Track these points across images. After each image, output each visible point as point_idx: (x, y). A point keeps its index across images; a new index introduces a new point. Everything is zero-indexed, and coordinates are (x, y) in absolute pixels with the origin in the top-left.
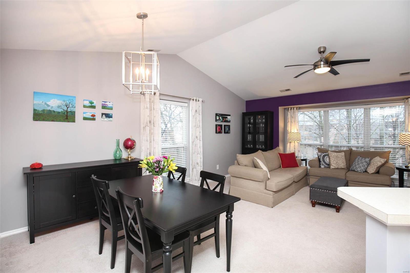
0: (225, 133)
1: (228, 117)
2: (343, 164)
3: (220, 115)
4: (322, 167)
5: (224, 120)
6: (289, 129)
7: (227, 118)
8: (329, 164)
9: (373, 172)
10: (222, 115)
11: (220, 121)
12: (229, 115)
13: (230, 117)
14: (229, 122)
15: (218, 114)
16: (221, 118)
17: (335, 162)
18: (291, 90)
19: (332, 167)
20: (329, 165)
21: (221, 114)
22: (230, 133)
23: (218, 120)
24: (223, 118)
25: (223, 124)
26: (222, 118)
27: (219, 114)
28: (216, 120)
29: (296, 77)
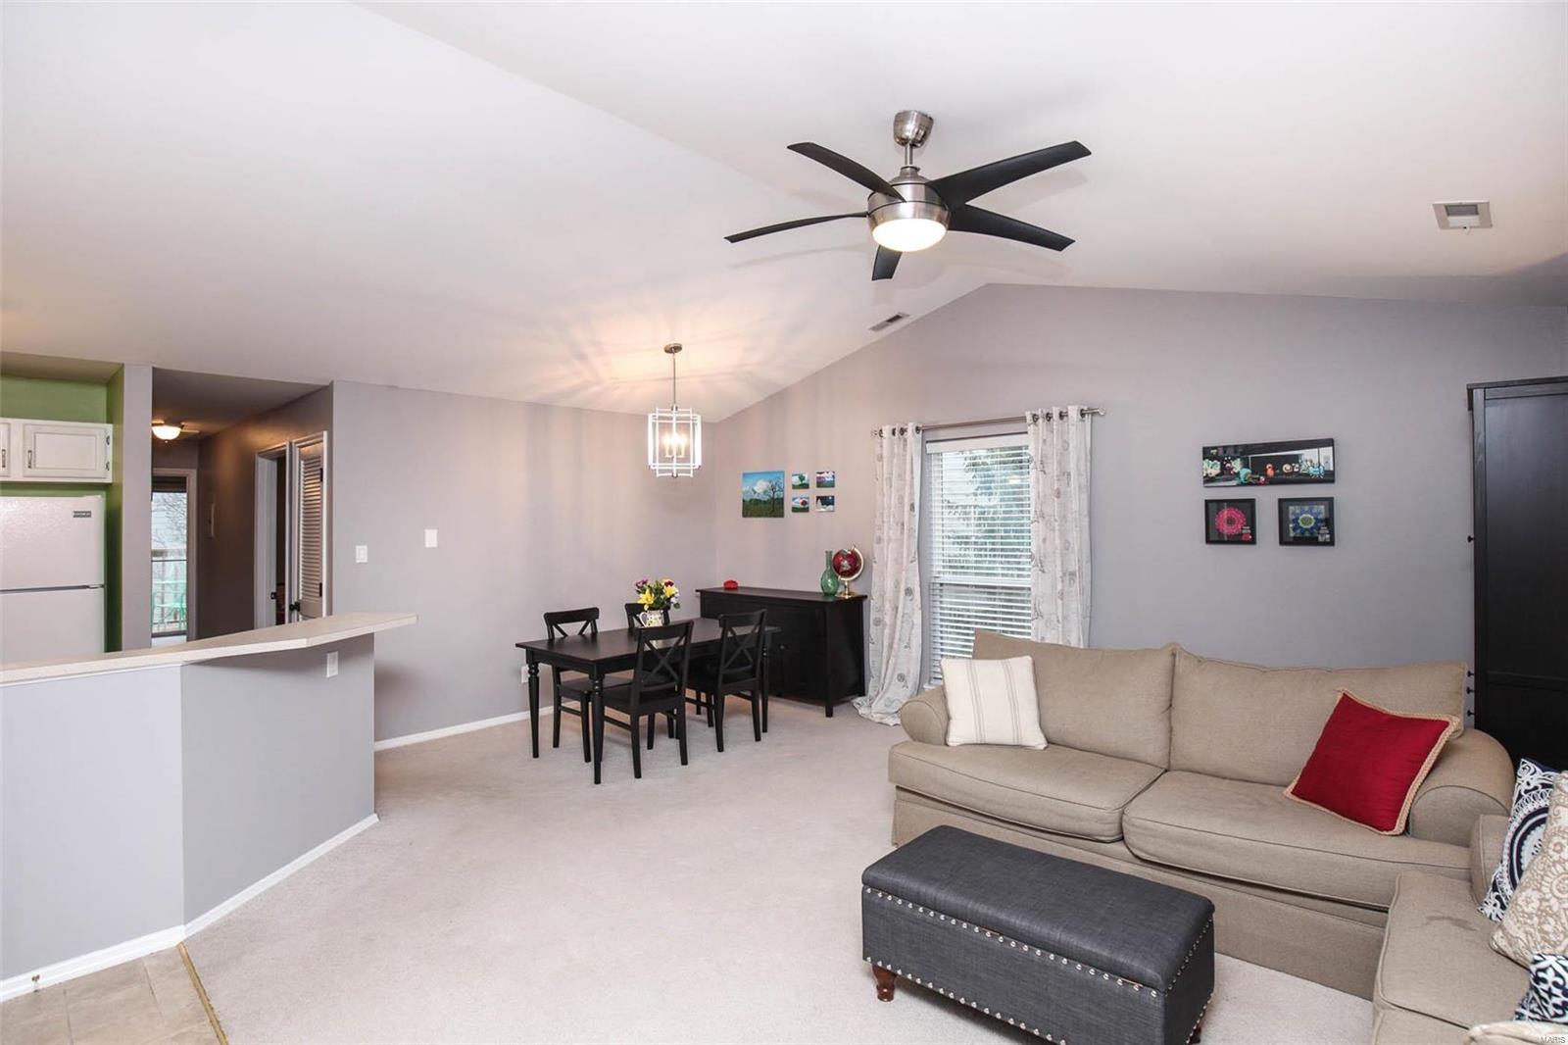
1: (1308, 455)
3: (1230, 451)
5: (1270, 472)
7: (1295, 459)
10: (1244, 451)
11: (1227, 480)
12: (1328, 443)
13: (1327, 451)
14: (1327, 478)
15: (1214, 447)
16: (1237, 465)
21: (1235, 447)
23: (1212, 479)
25: (1267, 499)
26: (1246, 466)
27: (1226, 447)
28: (1207, 480)
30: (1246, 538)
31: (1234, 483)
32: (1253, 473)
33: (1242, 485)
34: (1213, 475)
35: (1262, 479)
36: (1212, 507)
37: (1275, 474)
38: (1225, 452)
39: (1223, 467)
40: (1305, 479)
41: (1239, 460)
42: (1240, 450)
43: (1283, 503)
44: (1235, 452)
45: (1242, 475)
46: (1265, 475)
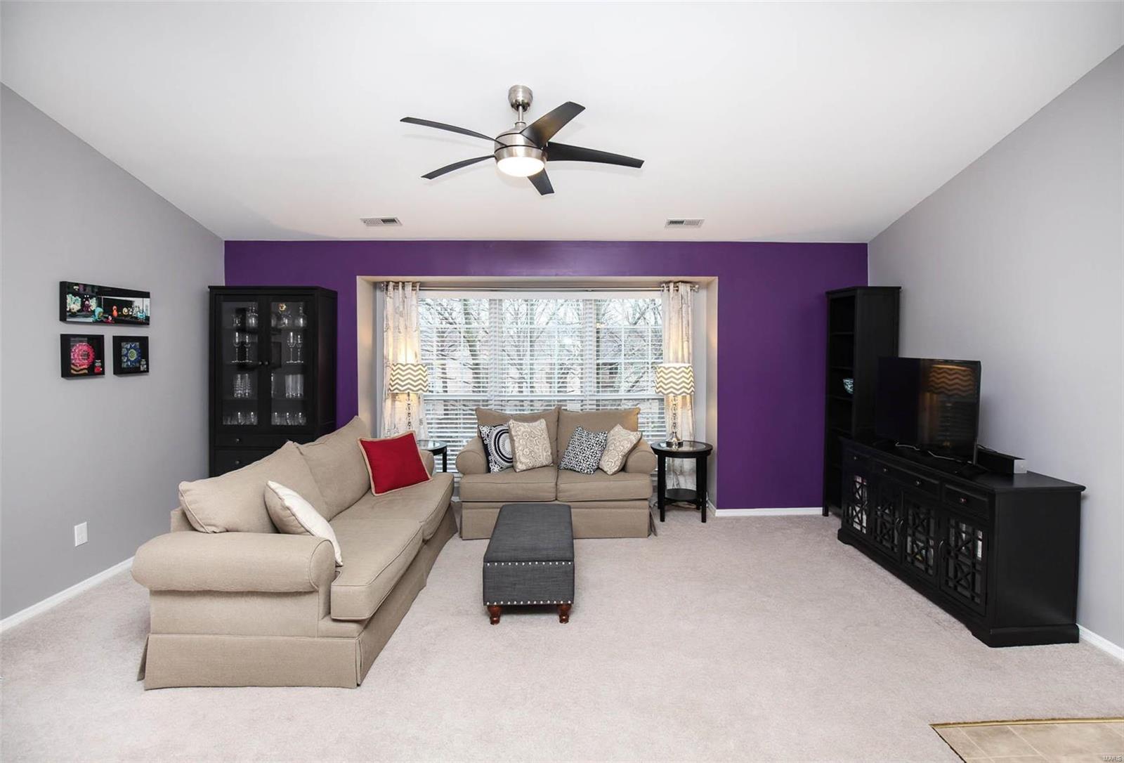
0: (120, 370)
1: (137, 302)
2: (545, 454)
3: (88, 289)
4: (495, 468)
5: (115, 313)
6: (389, 351)
7: (129, 304)
8: (511, 459)
10: (99, 291)
11: (86, 317)
12: (145, 295)
13: (147, 301)
14: (146, 322)
15: (77, 284)
16: (93, 303)
17: (526, 452)
18: (401, 224)
19: (520, 467)
20: (512, 462)
21: (93, 286)
22: (147, 371)
23: (74, 315)
24: (107, 306)
25: (109, 333)
26: (99, 305)
27: (85, 286)
28: (64, 315)
29: (430, 176)
30: (94, 371)
31: (90, 320)
32: (104, 313)
33: (96, 322)
34: (75, 310)
35: (110, 318)
36: (68, 342)
37: (118, 315)
38: (85, 290)
39: (83, 304)
40: (135, 322)
41: (95, 298)
42: (96, 290)
43: (118, 341)
44: (93, 292)
45: (96, 314)
46: (112, 315)
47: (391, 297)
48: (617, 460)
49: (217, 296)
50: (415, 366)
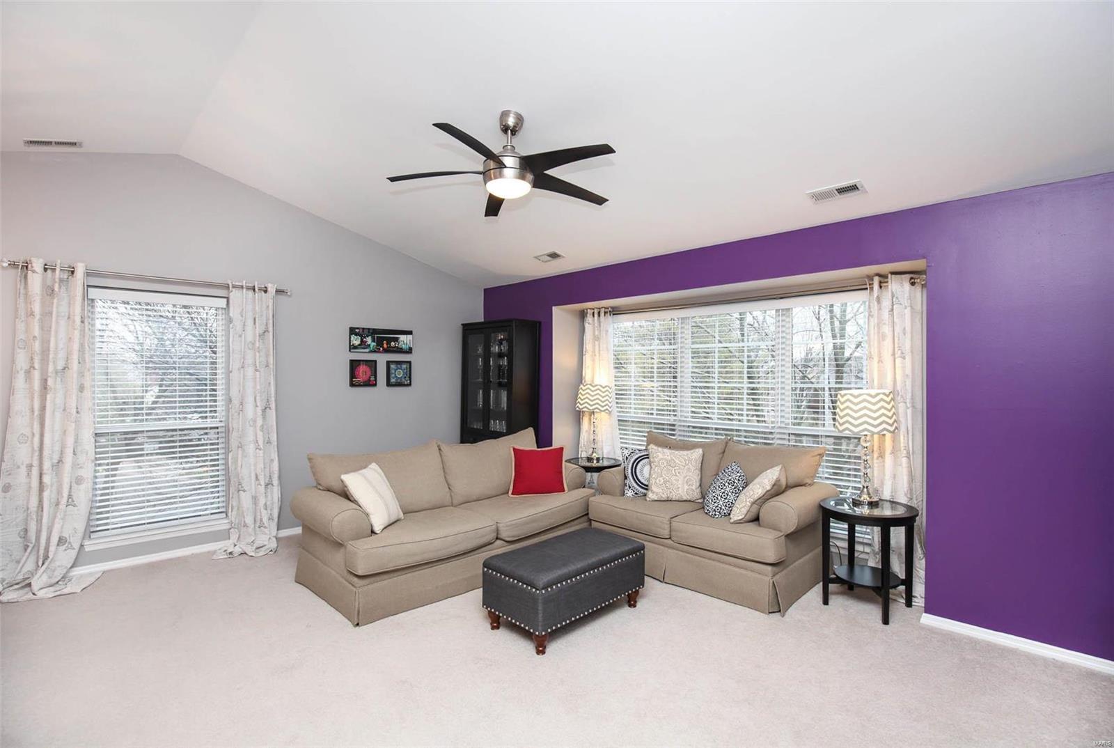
0: (389, 384)
1: (402, 338)
2: (686, 487)
3: (366, 332)
4: (629, 493)
5: (385, 346)
6: (587, 374)
7: (396, 340)
8: (647, 486)
9: (741, 517)
10: (373, 332)
11: (364, 348)
12: (410, 333)
13: (410, 337)
14: (410, 351)
15: (357, 328)
16: (369, 340)
17: (660, 481)
18: (563, 257)
19: (651, 496)
20: (647, 489)
21: (369, 329)
23: (355, 347)
24: (379, 342)
25: (382, 359)
26: (373, 341)
27: (363, 329)
28: (352, 348)
30: (370, 383)
31: (367, 350)
32: (377, 345)
33: (371, 352)
34: (356, 344)
35: (381, 349)
36: (354, 364)
37: (388, 347)
38: (363, 331)
39: (362, 341)
40: (399, 351)
41: (370, 337)
42: (371, 331)
43: (388, 363)
44: (369, 332)
45: (371, 346)
46: (383, 347)
47: (589, 323)
48: (744, 507)
49: (469, 330)
50: (604, 388)
